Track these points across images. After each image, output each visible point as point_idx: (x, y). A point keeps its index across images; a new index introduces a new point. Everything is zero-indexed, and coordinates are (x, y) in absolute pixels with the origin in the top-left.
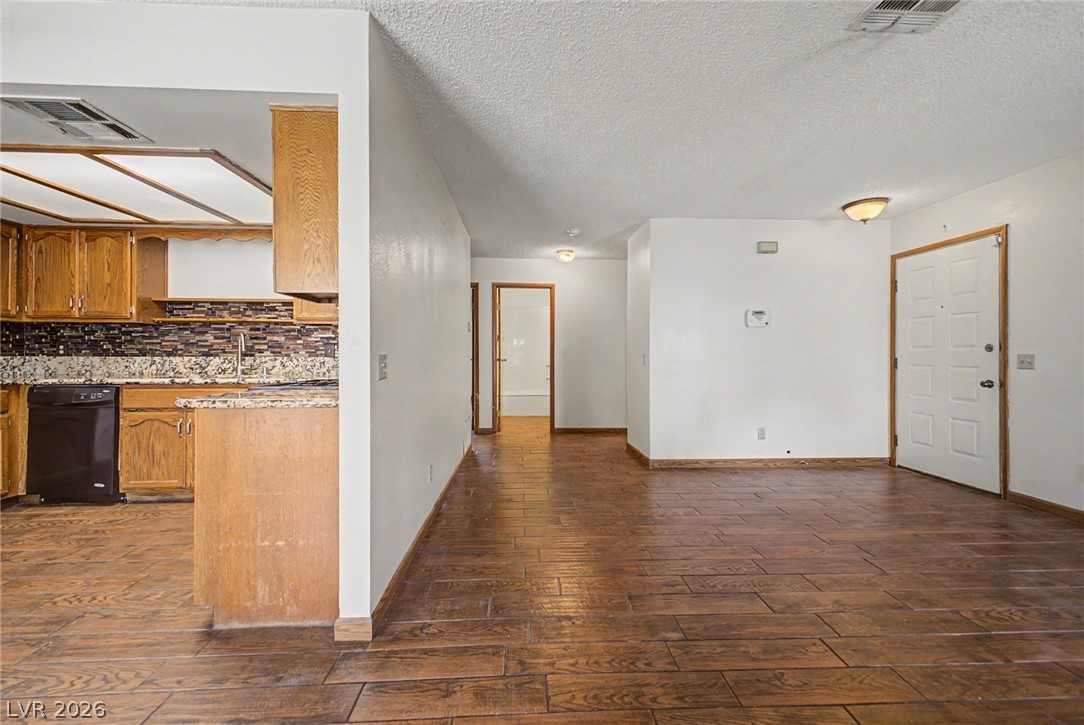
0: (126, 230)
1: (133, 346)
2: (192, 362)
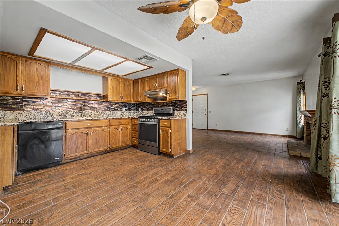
1: (30, 107)
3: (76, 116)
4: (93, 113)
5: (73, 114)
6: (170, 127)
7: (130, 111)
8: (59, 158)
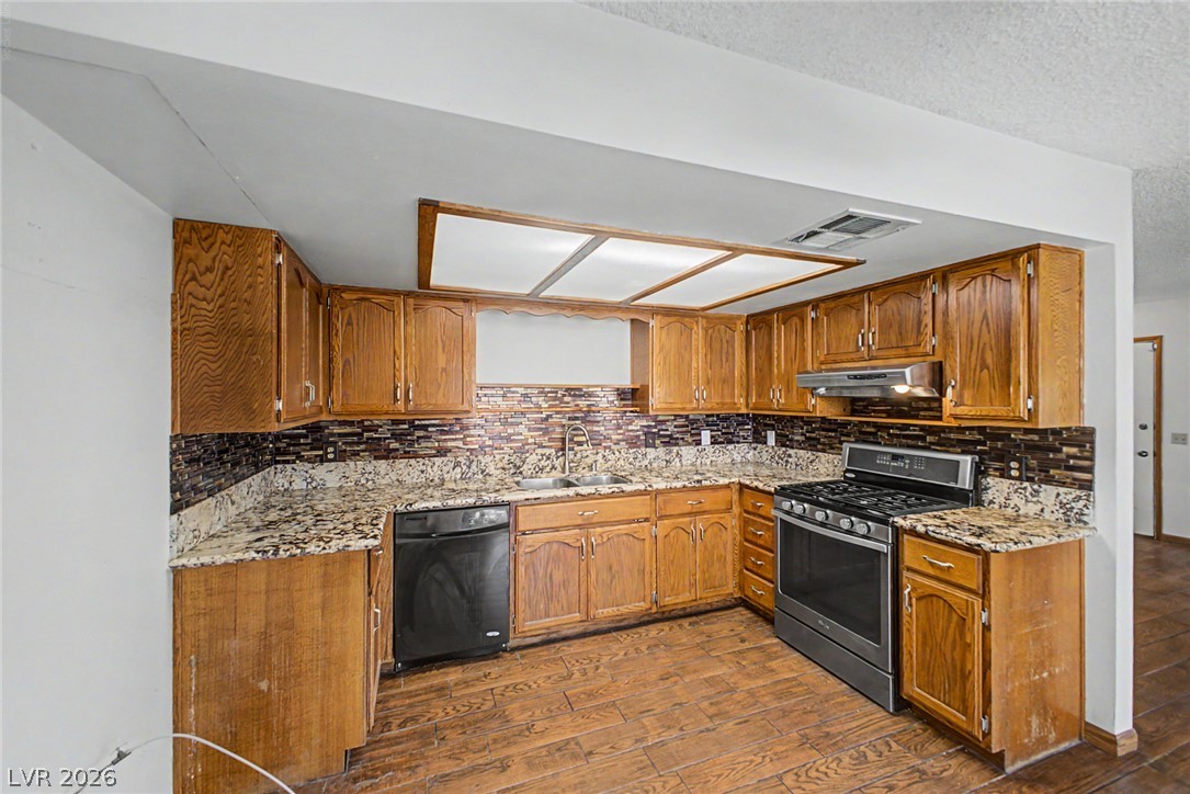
1: (430, 445)
2: (505, 461)
3: (548, 469)
4: (600, 457)
5: (540, 460)
6: (985, 594)
7: (730, 442)
8: (497, 634)
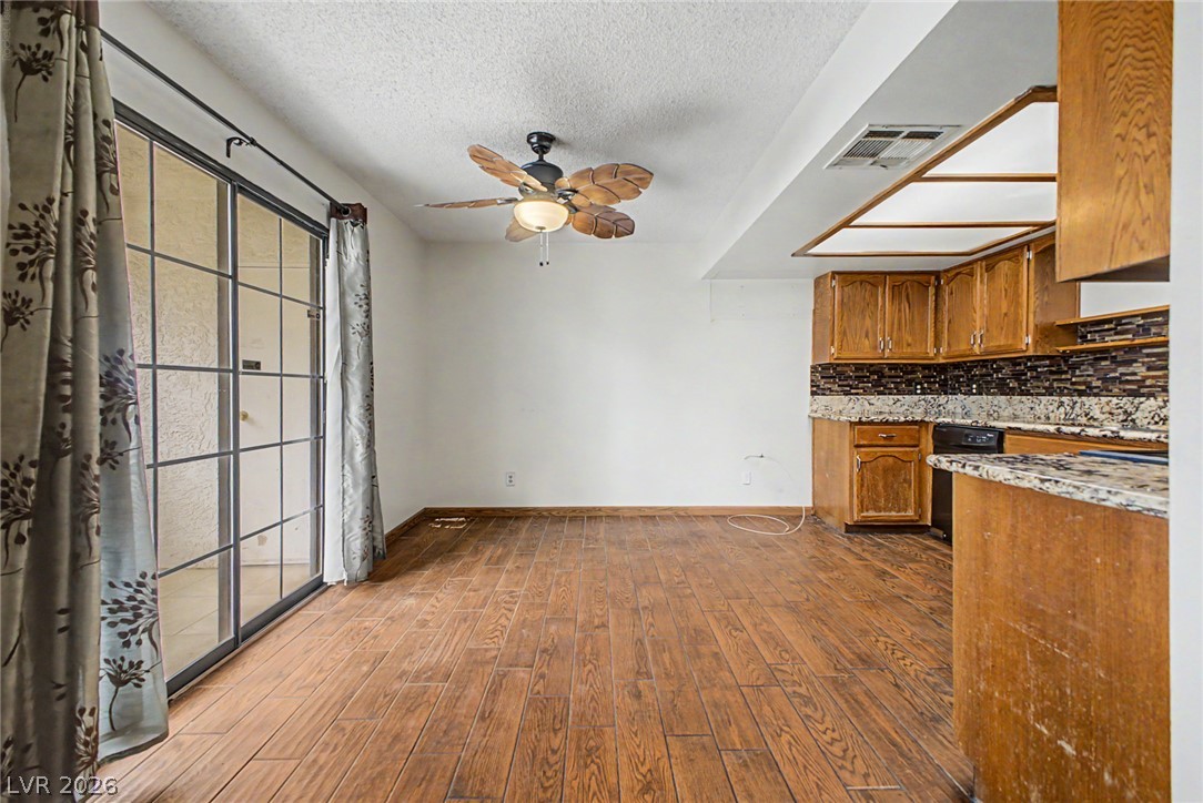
0: (1020, 247)
1: (1040, 384)
